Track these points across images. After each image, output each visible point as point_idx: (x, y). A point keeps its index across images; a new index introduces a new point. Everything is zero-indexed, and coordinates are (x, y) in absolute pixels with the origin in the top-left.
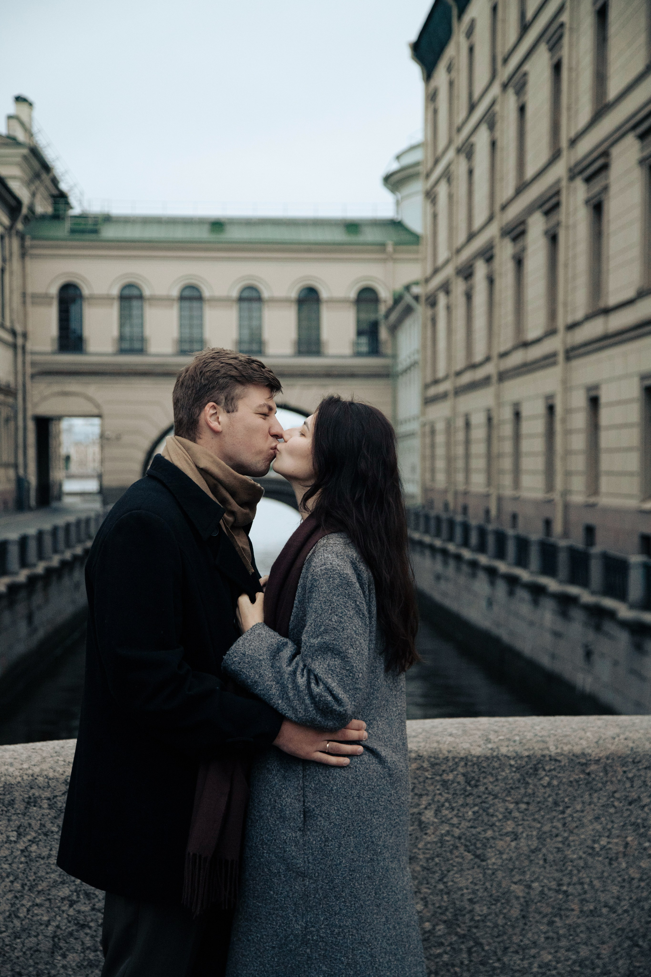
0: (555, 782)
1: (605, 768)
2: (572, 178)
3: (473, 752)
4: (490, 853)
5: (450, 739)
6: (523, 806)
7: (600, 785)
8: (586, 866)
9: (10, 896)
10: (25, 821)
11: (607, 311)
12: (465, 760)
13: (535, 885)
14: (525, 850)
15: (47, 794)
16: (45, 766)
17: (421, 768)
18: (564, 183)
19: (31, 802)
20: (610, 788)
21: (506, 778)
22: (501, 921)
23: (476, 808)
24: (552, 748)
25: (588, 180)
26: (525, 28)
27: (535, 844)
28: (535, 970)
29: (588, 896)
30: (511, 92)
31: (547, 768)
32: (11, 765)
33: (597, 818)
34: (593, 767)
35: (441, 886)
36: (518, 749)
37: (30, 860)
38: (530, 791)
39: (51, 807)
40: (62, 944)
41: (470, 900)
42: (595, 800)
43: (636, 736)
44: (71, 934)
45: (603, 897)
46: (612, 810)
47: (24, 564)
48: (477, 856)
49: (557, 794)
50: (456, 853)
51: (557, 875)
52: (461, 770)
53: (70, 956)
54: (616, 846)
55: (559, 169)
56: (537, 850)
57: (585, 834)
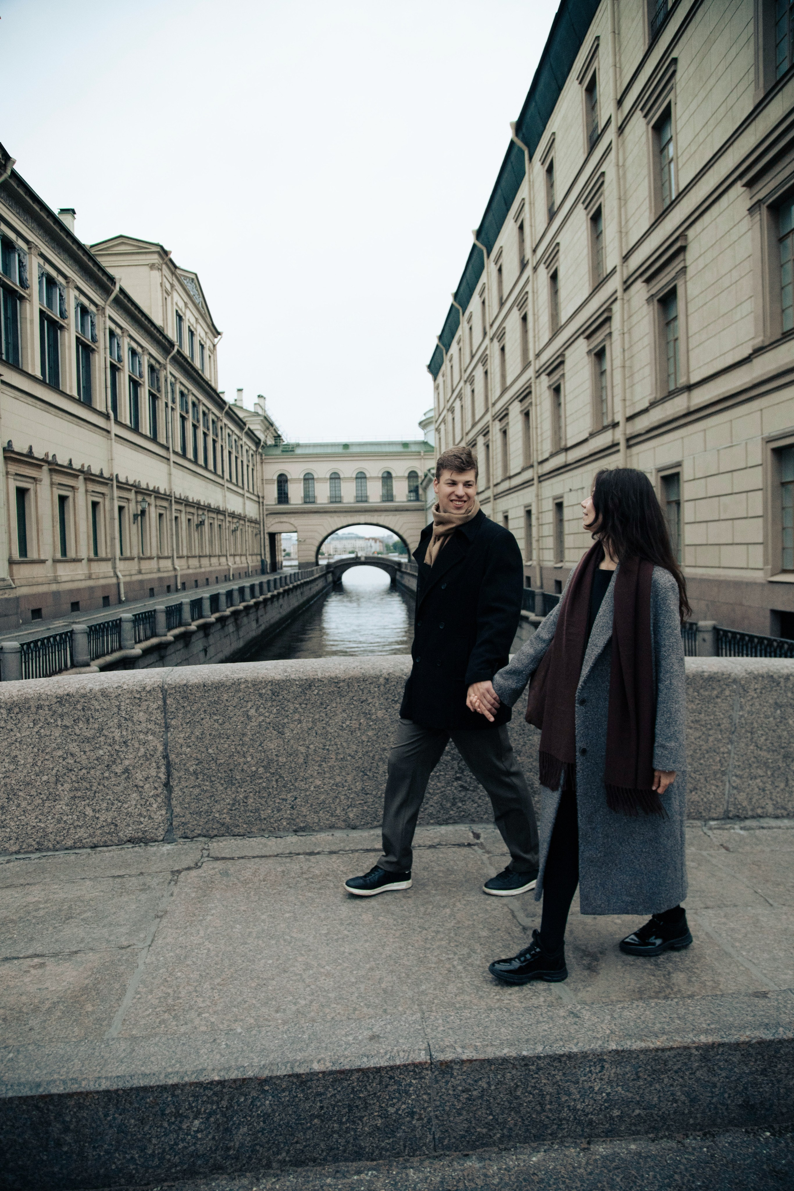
0: (321, 693)
1: (348, 684)
2: (494, 420)
3: (277, 678)
4: (286, 730)
5: (265, 671)
6: (304, 706)
7: (346, 693)
8: (339, 736)
9: (32, 755)
10: (37, 717)
11: (510, 478)
12: (271, 682)
13: (311, 746)
14: (306, 728)
15: (47, 703)
17: (247, 687)
18: (490, 423)
19: (39, 707)
21: (294, 691)
22: (293, 765)
23: (278, 708)
25: (500, 420)
26: (473, 357)
27: (310, 725)
28: (312, 789)
29: (340, 751)
30: (468, 384)
31: (317, 685)
33: (344, 711)
34: (341, 684)
35: (260, 748)
36: (301, 676)
37: (40, 737)
38: (308, 697)
39: (49, 710)
40: (61, 779)
41: (276, 755)
42: (343, 701)
44: (65, 774)
45: (348, 751)
46: (352, 706)
48: (279, 732)
49: (322, 699)
50: (268, 731)
51: (323, 741)
52: (269, 688)
53: (65, 785)
54: (355, 724)
55: (488, 417)
56: (312, 728)
57: (338, 719)
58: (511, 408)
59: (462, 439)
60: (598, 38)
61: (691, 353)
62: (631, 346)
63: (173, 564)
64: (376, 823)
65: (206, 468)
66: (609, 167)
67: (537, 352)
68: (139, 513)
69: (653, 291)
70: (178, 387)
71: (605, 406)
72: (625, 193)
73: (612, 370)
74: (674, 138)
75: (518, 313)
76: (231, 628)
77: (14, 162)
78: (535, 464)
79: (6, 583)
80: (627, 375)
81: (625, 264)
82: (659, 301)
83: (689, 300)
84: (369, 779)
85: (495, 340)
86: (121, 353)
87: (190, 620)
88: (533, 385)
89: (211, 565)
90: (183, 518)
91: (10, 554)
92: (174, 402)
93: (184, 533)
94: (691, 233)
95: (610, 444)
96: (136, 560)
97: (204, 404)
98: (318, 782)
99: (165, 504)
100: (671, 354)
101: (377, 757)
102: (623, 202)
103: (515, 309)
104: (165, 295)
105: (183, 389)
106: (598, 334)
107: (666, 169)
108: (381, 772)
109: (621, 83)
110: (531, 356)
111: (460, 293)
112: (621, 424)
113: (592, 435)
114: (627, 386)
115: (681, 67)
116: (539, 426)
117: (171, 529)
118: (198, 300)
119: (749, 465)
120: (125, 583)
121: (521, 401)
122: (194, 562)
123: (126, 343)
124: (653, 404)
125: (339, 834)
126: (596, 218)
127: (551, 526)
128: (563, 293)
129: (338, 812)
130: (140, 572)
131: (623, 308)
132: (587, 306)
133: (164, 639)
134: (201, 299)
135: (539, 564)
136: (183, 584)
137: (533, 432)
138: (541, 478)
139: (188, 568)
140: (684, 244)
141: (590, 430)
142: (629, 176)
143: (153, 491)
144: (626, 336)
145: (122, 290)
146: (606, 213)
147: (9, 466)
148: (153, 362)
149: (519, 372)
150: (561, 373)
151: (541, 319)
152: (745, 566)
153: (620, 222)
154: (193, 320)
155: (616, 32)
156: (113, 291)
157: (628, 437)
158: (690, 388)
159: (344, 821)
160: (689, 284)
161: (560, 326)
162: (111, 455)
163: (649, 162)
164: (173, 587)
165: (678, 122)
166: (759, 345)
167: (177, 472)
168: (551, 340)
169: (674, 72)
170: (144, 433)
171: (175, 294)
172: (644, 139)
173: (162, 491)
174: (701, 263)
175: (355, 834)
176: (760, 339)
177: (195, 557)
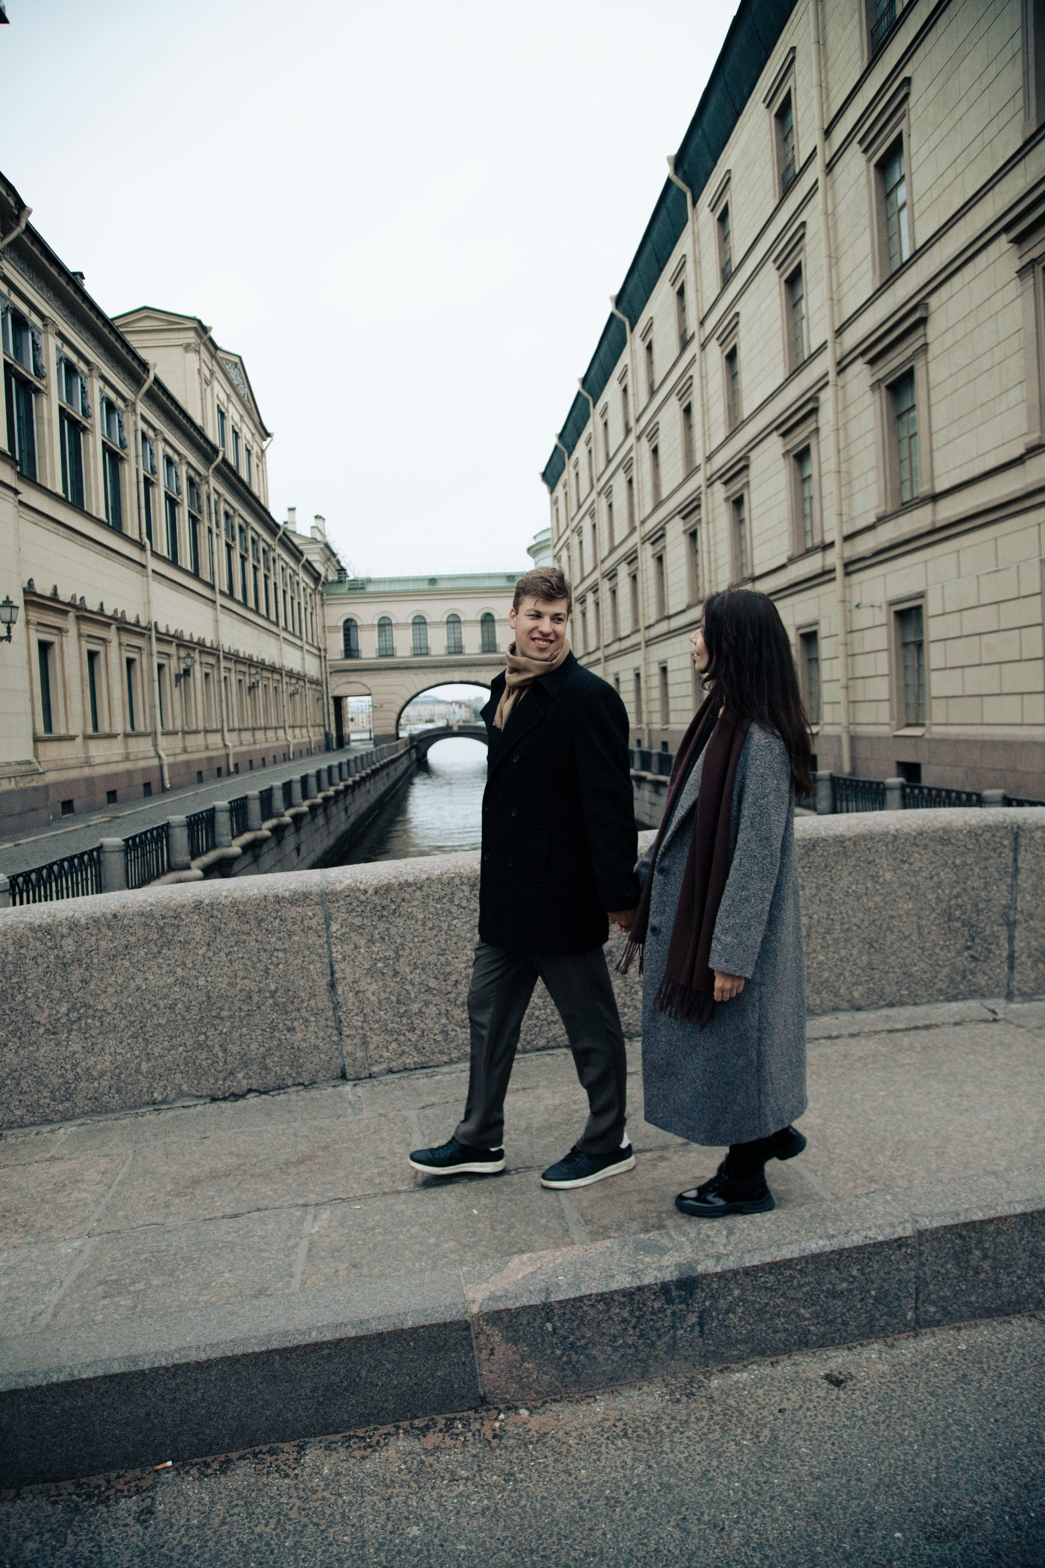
0: (826, 854)
6: (807, 869)
7: (852, 853)
8: (844, 903)
11: (669, 617)
13: (815, 916)
18: (639, 545)
20: (857, 855)
25: (653, 543)
26: (609, 461)
27: (814, 892)
29: (845, 920)
30: (603, 496)
33: (850, 874)
34: (847, 843)
42: (849, 863)
45: (854, 920)
46: (859, 868)
54: (861, 889)
55: (636, 538)
56: (816, 895)
57: (843, 883)
58: (668, 527)
59: (595, 568)
60: (793, 49)
61: (935, 454)
62: (848, 446)
63: (223, 739)
64: (882, 1003)
65: (257, 612)
66: (813, 216)
67: (708, 454)
68: (182, 672)
69: (881, 374)
70: (223, 506)
71: (809, 522)
72: (836, 249)
73: (820, 477)
74: (907, 177)
75: (677, 404)
76: (321, 820)
77: (30, 212)
79: (31, 767)
80: (844, 482)
81: (838, 340)
82: (888, 387)
83: (932, 386)
84: (876, 951)
85: (644, 439)
86: (155, 462)
87: (282, 810)
88: (703, 497)
89: (266, 740)
90: (233, 678)
91: (34, 728)
92: (218, 526)
93: (234, 698)
94: (933, 301)
95: (819, 571)
96: (180, 734)
97: (253, 529)
98: (821, 958)
99: (212, 660)
100: (905, 454)
101: (884, 926)
102: (834, 261)
103: (674, 398)
104: (204, 386)
105: (228, 508)
106: (799, 430)
107: (894, 219)
108: (888, 943)
109: (828, 108)
110: (699, 459)
111: (589, 380)
112: (837, 544)
113: (792, 560)
114: (844, 497)
115: (916, 89)
116: (712, 550)
117: (220, 693)
118: (244, 391)
119: (1023, 594)
120: (170, 765)
121: (684, 518)
122: (247, 736)
123: (160, 448)
124: (882, 519)
125: (843, 1017)
126: (793, 281)
128: (745, 378)
129: (842, 991)
131: (837, 397)
132: (782, 394)
133: (259, 834)
134: (247, 390)
136: (236, 765)
137: (703, 558)
139: (241, 744)
140: (924, 315)
141: (789, 554)
142: (842, 228)
143: (197, 643)
144: (841, 432)
145: (156, 381)
146: (808, 273)
147: (30, 613)
148: (192, 473)
149: (681, 480)
150: (745, 480)
151: (712, 412)
152: (1019, 721)
153: (831, 287)
154: (237, 418)
155: (821, 43)
156: (146, 381)
157: (846, 561)
158: (935, 498)
159: (849, 1001)
160: (932, 366)
161: (740, 419)
162: (148, 596)
163: (871, 210)
164: (224, 770)
165: (914, 161)
166: (1036, 442)
167: (225, 620)
168: (728, 439)
169: (907, 96)
170: (183, 565)
171: (215, 384)
172: (863, 180)
173: (208, 644)
174: (949, 339)
175: (861, 1016)
176: (1037, 435)
177: (247, 729)
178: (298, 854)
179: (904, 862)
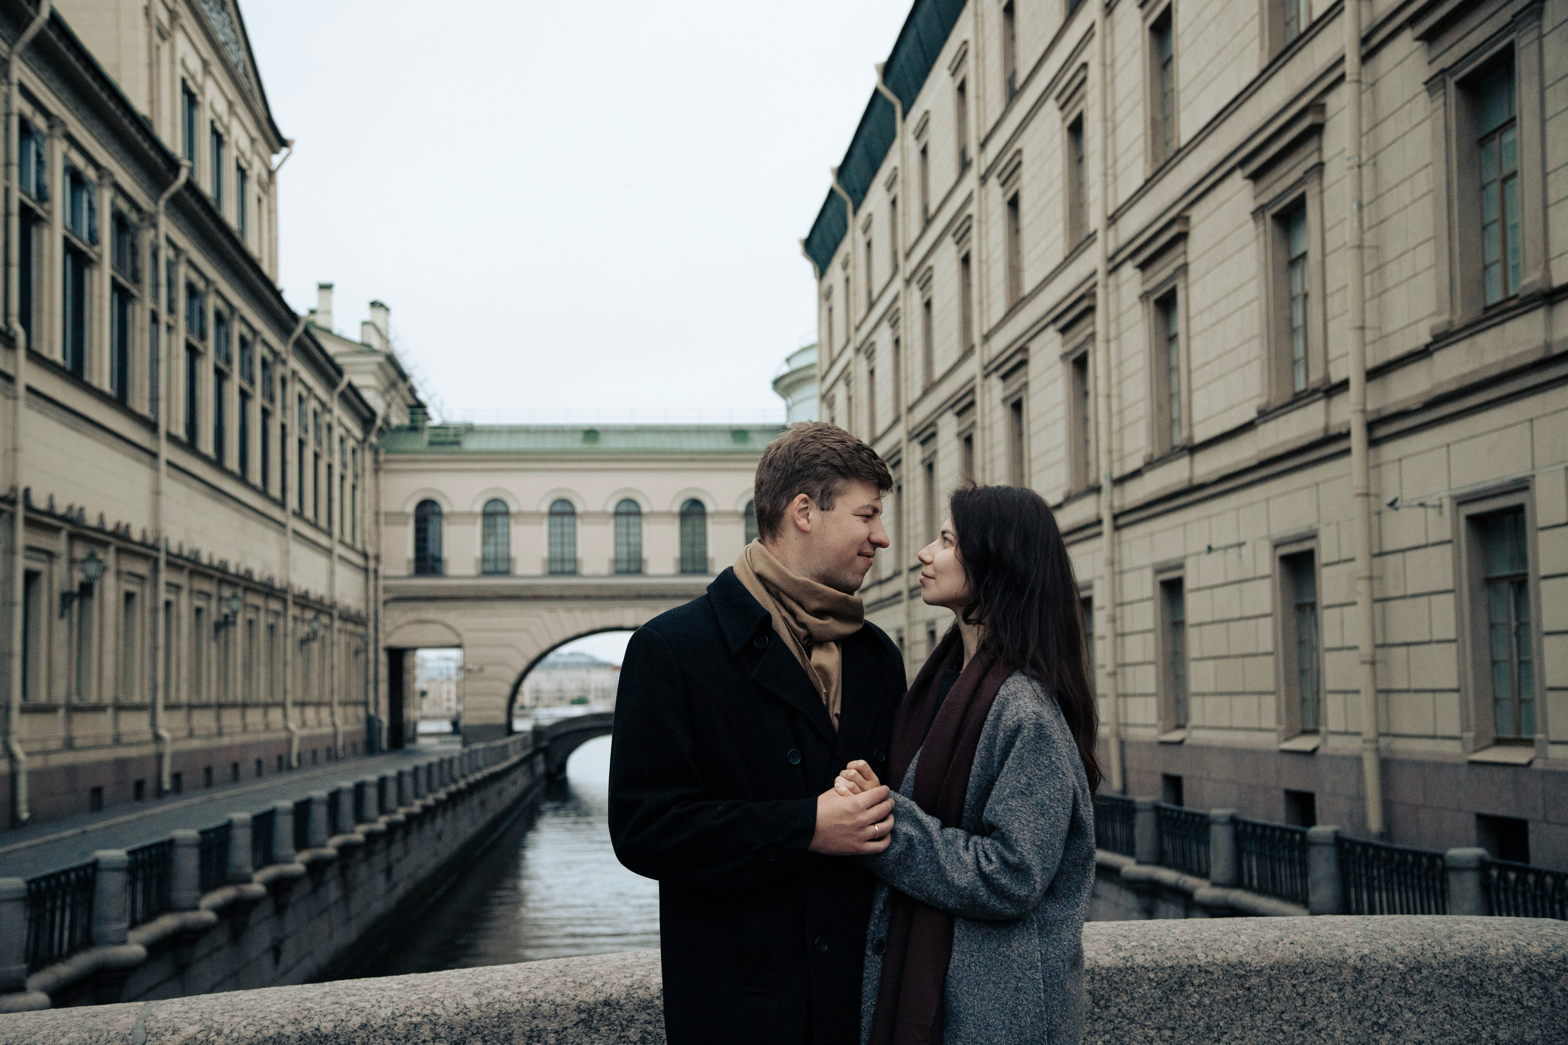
1: (1269, 980)
2: (987, 376)
3: (1101, 963)
7: (1264, 1003)
16: (549, 989)
18: (978, 381)
20: (1277, 1007)
23: (1107, 1037)
24: (1201, 956)
25: (1004, 377)
30: (914, 286)
31: (1196, 982)
32: (506, 987)
34: (1254, 980)
38: (1176, 1013)
42: (1259, 1023)
43: (1304, 939)
46: (1280, 1037)
47: (383, 810)
49: (1210, 1017)
55: (973, 367)
58: (1033, 347)
59: (896, 421)
61: (1551, 211)
62: (1377, 197)
63: (153, 724)
65: (242, 478)
67: (1110, 212)
68: (76, 589)
69: (1446, 61)
70: (183, 272)
71: (1299, 342)
73: (1324, 256)
75: (1057, 115)
76: (333, 892)
78: (1105, 483)
80: (1368, 267)
82: (1459, 86)
83: (1547, 82)
85: (993, 182)
86: (46, 178)
87: (249, 869)
88: (1100, 291)
89: (245, 729)
90: (184, 605)
92: (171, 310)
93: (184, 645)
95: (1320, 435)
96: (62, 712)
97: (243, 320)
99: (142, 568)
100: (1492, 212)
103: (1051, 106)
104: (157, 39)
105: (194, 277)
106: (1283, 168)
110: (1095, 220)
111: (897, 66)
112: (1353, 385)
113: (1265, 415)
114: (1368, 295)
116: (1114, 391)
117: (154, 634)
118: (237, 56)
120: (32, 774)
121: (1063, 330)
122: (204, 720)
123: (58, 151)
124: (1443, 339)
127: (1150, 637)
128: (1185, 68)
130: (69, 744)
131: (1360, 104)
132: (1254, 99)
133: (191, 917)
134: (243, 54)
135: (1118, 735)
136: (176, 777)
137: (1098, 407)
138: (1123, 519)
139: (191, 735)
141: (1261, 401)
143: (114, 534)
144: (1366, 171)
145: (55, 20)
148: (123, 206)
149: (1059, 259)
150: (1180, 261)
151: (1121, 131)
154: (221, 107)
156: (31, 19)
157: (1371, 418)
160: (1548, 42)
161: (1175, 146)
162: (15, 437)
164: (150, 786)
167: (175, 490)
168: (1149, 184)
170: (95, 383)
171: (180, 38)
173: (136, 536)
177: (206, 706)
178: (277, 961)
179: (1382, 1028)
